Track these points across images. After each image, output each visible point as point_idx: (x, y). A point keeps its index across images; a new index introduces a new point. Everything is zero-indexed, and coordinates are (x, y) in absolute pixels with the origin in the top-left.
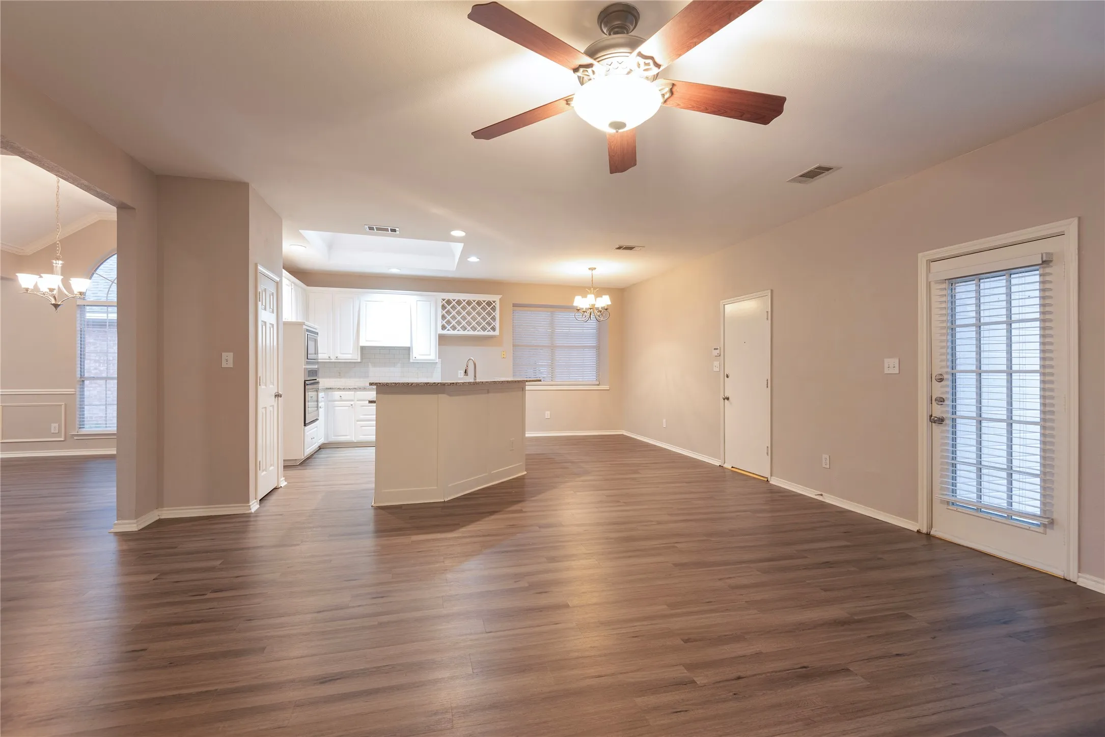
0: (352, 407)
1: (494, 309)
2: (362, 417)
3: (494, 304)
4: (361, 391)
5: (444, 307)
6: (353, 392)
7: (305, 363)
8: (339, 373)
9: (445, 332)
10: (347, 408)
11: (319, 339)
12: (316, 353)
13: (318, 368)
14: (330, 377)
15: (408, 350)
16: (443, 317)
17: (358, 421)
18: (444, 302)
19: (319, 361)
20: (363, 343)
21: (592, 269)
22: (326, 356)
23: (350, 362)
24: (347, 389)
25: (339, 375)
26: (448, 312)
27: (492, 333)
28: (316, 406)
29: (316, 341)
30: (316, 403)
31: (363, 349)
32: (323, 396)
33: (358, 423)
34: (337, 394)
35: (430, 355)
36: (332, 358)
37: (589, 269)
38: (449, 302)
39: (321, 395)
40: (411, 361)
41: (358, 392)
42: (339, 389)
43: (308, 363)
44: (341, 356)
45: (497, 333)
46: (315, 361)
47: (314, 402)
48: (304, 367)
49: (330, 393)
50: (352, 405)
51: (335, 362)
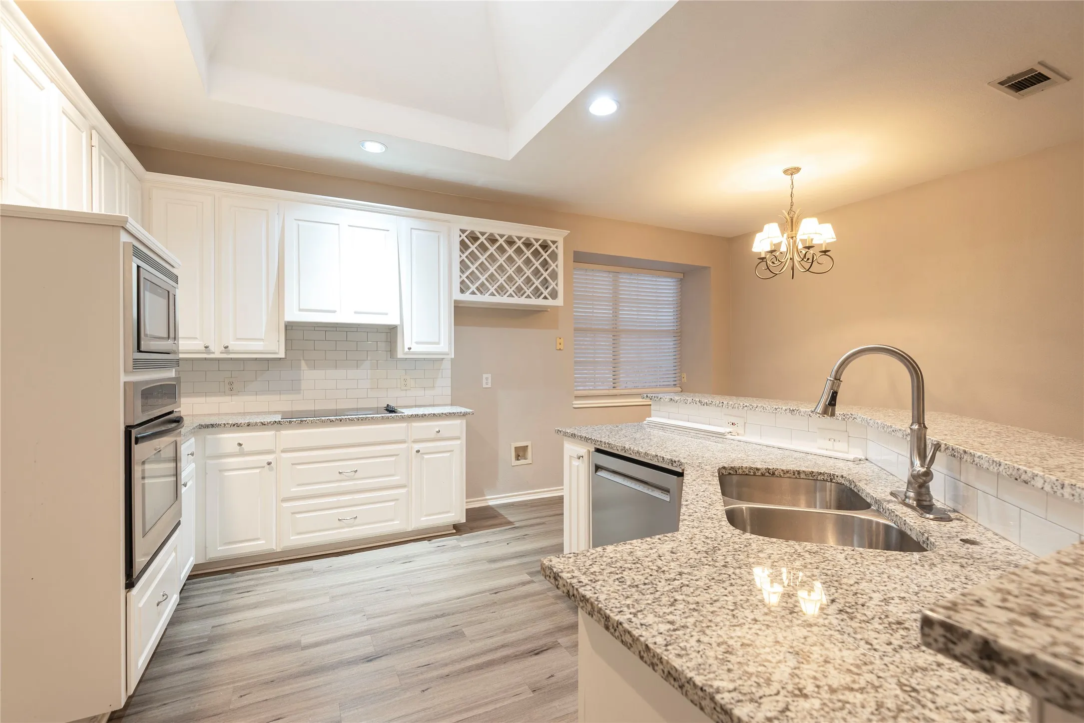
0: (271, 470)
1: (554, 256)
2: (296, 490)
3: (553, 247)
4: (293, 428)
5: (464, 246)
6: (273, 433)
7: (130, 363)
8: (231, 384)
9: (467, 297)
10: (257, 471)
11: (182, 295)
12: (172, 333)
13: (178, 379)
14: (206, 394)
15: (391, 333)
16: (464, 266)
17: (285, 500)
18: (463, 236)
19: (181, 356)
20: (293, 315)
21: (792, 172)
22: (198, 345)
23: (256, 359)
24: (256, 424)
25: (231, 388)
26: (473, 257)
27: (550, 302)
28: (173, 472)
29: (170, 299)
30: (173, 465)
31: (290, 327)
32: (193, 450)
33: (285, 505)
34: (229, 439)
35: (438, 343)
36: (212, 348)
37: (786, 172)
38: (474, 238)
39: (188, 446)
40: (400, 355)
41: (283, 432)
42: (236, 426)
43: (138, 365)
44: (235, 345)
45: (559, 302)
46: (168, 358)
47: (169, 461)
48: (123, 378)
49: (211, 437)
50: (269, 464)
51: (218, 360)
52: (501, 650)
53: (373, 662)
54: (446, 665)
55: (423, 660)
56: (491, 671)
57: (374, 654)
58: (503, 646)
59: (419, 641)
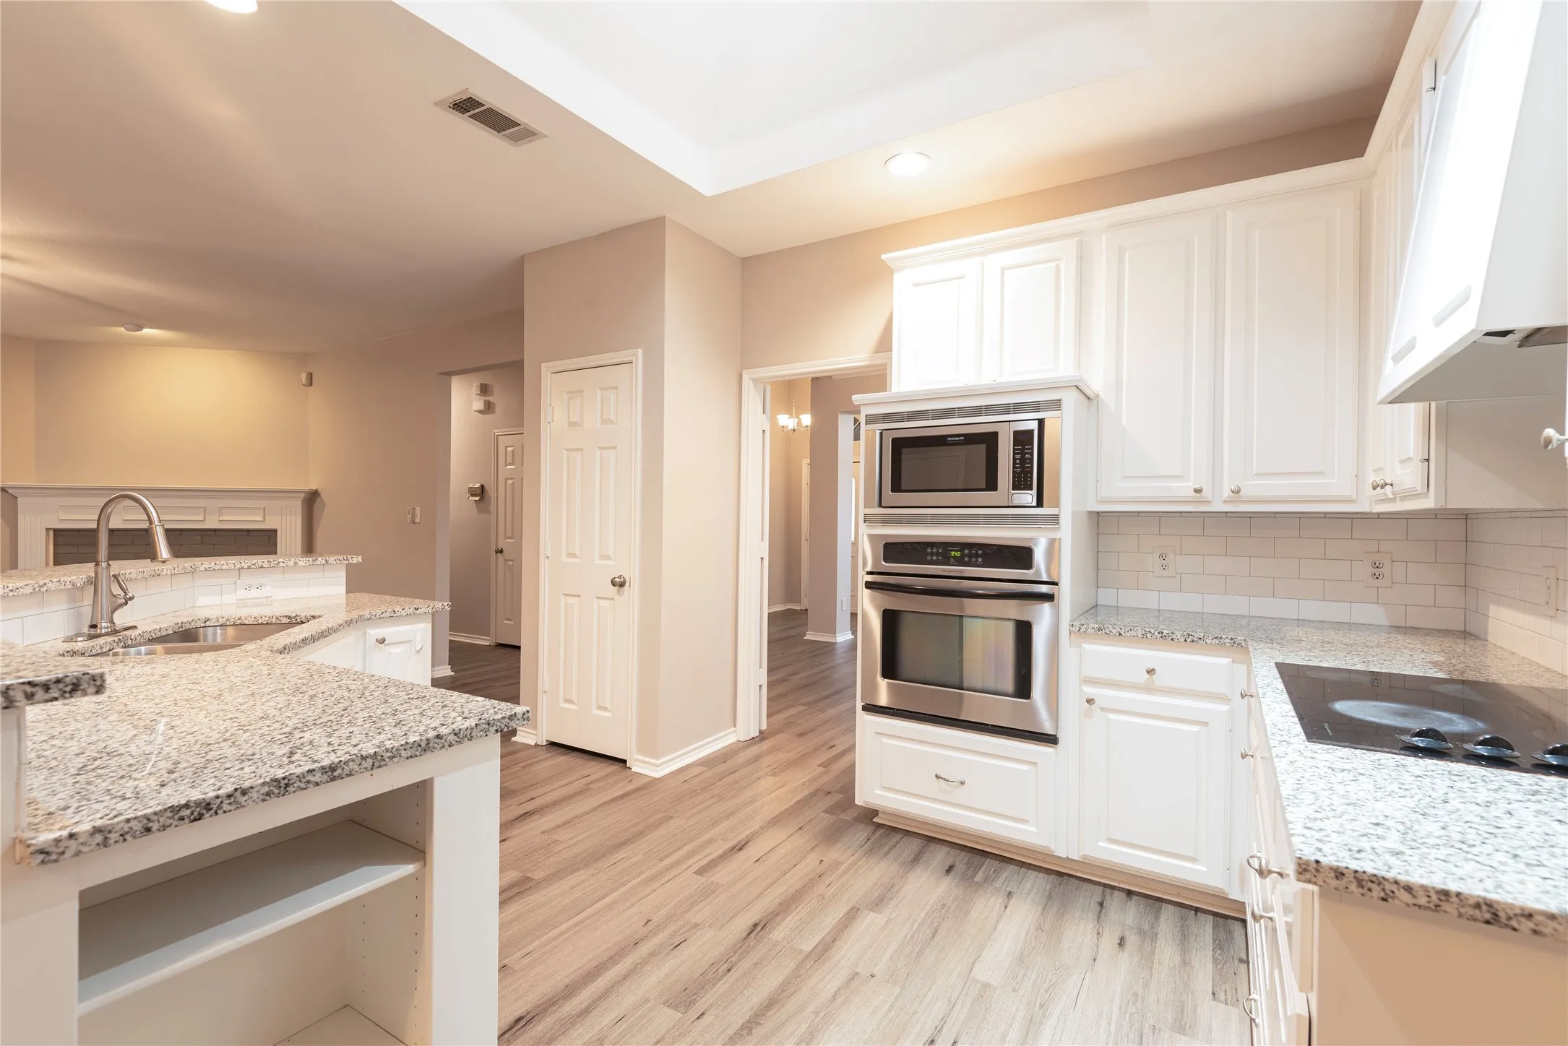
52: (585, 1004)
53: (750, 926)
54: (652, 954)
55: (688, 951)
56: (580, 968)
57: (760, 934)
58: (585, 1012)
59: (729, 970)
